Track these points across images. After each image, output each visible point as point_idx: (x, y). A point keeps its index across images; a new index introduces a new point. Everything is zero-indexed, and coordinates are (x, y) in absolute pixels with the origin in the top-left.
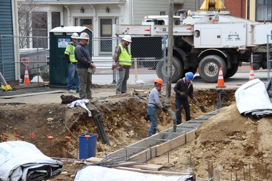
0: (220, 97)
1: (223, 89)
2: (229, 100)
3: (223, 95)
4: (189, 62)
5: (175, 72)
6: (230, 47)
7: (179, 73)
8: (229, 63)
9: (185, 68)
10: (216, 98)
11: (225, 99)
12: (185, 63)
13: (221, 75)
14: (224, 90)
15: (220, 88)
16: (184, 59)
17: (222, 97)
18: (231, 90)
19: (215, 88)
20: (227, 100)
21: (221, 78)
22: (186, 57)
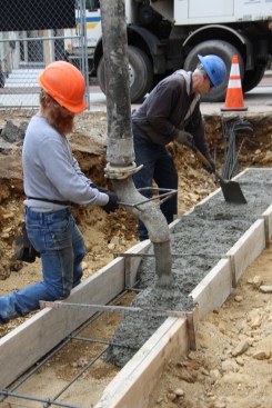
0: (232, 137)
1: (242, 115)
2: (258, 147)
3: (240, 134)
4: (167, 59)
5: (136, 79)
6: (253, 19)
7: (144, 82)
8: (250, 59)
9: (156, 71)
10: (220, 141)
11: (247, 143)
12: (155, 60)
13: (236, 78)
14: (245, 119)
15: (232, 114)
16: (154, 51)
17: (238, 140)
18: (265, 118)
19: (219, 113)
20: (252, 148)
21: (235, 84)
22: (159, 47)
